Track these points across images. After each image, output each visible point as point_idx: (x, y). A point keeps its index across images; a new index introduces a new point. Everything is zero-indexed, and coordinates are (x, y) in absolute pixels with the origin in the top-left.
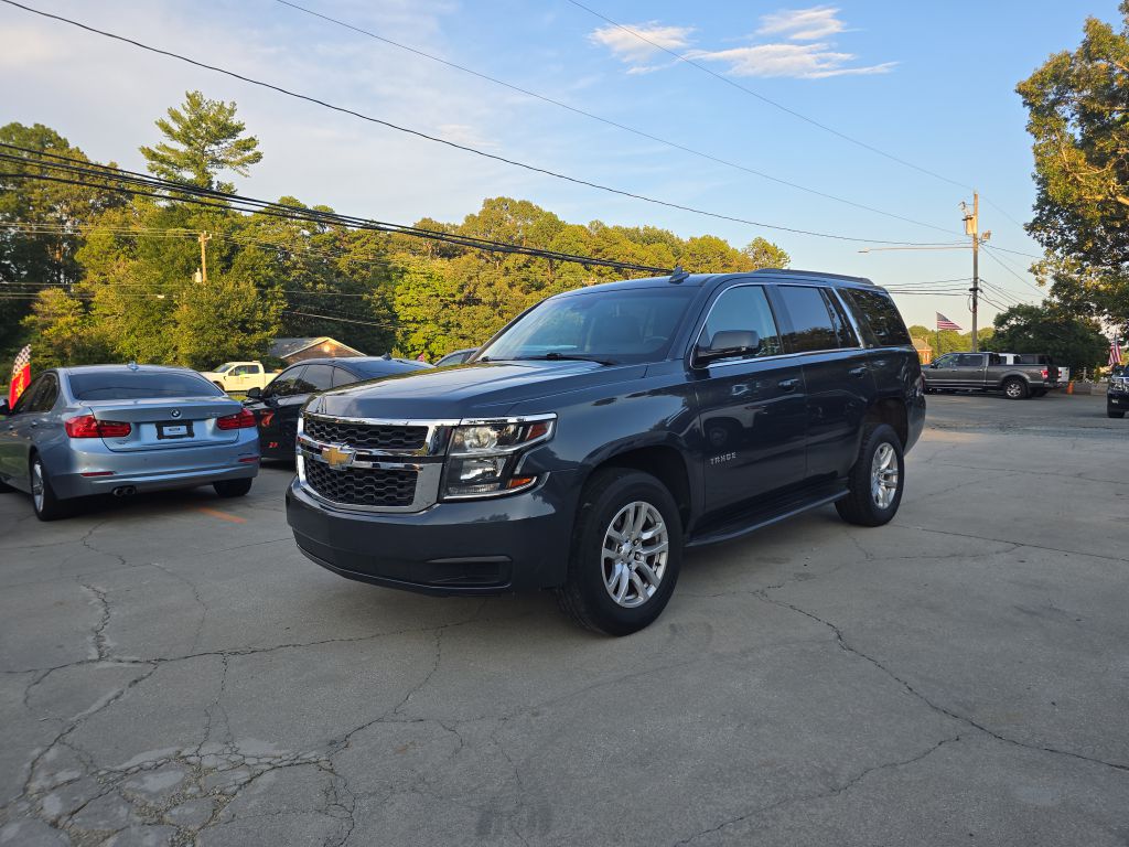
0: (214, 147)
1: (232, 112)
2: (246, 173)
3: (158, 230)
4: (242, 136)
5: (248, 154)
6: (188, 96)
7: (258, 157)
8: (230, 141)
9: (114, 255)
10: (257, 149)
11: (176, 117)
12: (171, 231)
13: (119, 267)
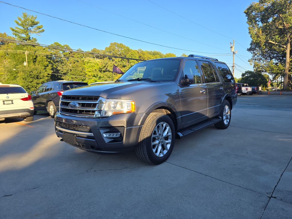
0: (31, 28)
1: (36, 18)
2: (40, 35)
3: (15, 51)
4: (39, 25)
5: (41, 30)
6: (23, 13)
7: (43, 31)
8: (35, 26)
9: (4, 58)
10: (43, 28)
11: (20, 19)
12: (18, 51)
13: (6, 61)
